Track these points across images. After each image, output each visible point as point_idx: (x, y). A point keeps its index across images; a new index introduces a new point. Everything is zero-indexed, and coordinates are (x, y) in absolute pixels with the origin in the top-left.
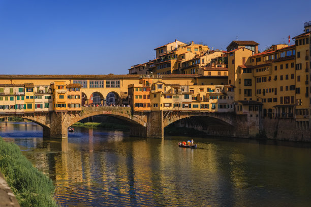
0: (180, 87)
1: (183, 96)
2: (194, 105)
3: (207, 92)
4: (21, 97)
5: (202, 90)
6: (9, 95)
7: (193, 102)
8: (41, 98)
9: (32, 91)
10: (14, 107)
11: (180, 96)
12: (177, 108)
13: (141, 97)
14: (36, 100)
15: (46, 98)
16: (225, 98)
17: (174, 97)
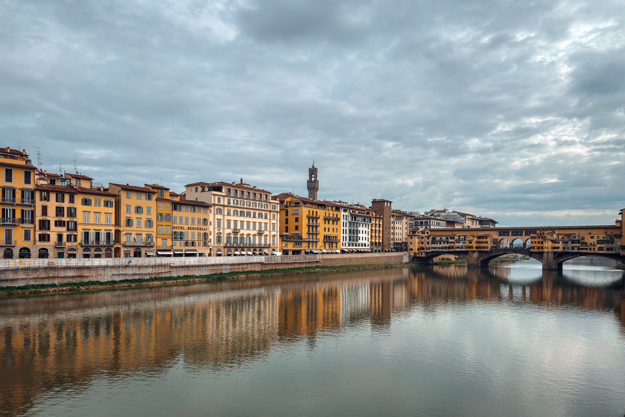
0: (572, 236)
3: (597, 239)
4: (446, 243)
5: (592, 238)
6: (439, 241)
7: (581, 246)
8: (460, 243)
9: (454, 239)
10: (442, 248)
11: (569, 242)
12: (566, 250)
13: (535, 242)
14: (457, 245)
15: (463, 243)
16: (612, 243)
17: (564, 243)
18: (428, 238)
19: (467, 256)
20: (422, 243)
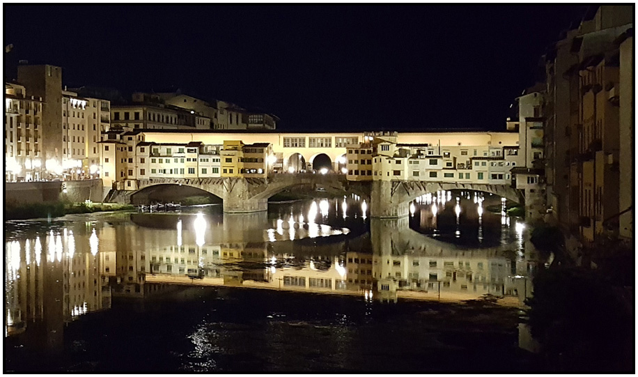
0: (426, 148)
2: (445, 174)
4: (179, 159)
5: (464, 152)
6: (164, 156)
8: (207, 160)
9: (195, 152)
11: (421, 161)
12: (416, 178)
13: (356, 162)
14: (201, 163)
17: (411, 162)
18: (142, 150)
19: (223, 187)
20: (131, 161)
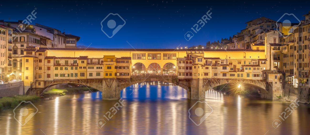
0: (220, 60)
1: (222, 67)
2: (230, 74)
4: (74, 67)
6: (64, 66)
7: (230, 72)
8: (93, 68)
11: (218, 67)
12: (216, 77)
14: (89, 70)
17: (213, 68)
18: (49, 62)
19: (102, 85)
20: (41, 69)
